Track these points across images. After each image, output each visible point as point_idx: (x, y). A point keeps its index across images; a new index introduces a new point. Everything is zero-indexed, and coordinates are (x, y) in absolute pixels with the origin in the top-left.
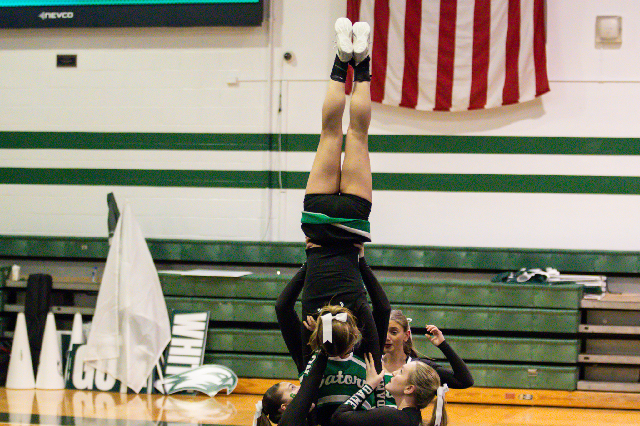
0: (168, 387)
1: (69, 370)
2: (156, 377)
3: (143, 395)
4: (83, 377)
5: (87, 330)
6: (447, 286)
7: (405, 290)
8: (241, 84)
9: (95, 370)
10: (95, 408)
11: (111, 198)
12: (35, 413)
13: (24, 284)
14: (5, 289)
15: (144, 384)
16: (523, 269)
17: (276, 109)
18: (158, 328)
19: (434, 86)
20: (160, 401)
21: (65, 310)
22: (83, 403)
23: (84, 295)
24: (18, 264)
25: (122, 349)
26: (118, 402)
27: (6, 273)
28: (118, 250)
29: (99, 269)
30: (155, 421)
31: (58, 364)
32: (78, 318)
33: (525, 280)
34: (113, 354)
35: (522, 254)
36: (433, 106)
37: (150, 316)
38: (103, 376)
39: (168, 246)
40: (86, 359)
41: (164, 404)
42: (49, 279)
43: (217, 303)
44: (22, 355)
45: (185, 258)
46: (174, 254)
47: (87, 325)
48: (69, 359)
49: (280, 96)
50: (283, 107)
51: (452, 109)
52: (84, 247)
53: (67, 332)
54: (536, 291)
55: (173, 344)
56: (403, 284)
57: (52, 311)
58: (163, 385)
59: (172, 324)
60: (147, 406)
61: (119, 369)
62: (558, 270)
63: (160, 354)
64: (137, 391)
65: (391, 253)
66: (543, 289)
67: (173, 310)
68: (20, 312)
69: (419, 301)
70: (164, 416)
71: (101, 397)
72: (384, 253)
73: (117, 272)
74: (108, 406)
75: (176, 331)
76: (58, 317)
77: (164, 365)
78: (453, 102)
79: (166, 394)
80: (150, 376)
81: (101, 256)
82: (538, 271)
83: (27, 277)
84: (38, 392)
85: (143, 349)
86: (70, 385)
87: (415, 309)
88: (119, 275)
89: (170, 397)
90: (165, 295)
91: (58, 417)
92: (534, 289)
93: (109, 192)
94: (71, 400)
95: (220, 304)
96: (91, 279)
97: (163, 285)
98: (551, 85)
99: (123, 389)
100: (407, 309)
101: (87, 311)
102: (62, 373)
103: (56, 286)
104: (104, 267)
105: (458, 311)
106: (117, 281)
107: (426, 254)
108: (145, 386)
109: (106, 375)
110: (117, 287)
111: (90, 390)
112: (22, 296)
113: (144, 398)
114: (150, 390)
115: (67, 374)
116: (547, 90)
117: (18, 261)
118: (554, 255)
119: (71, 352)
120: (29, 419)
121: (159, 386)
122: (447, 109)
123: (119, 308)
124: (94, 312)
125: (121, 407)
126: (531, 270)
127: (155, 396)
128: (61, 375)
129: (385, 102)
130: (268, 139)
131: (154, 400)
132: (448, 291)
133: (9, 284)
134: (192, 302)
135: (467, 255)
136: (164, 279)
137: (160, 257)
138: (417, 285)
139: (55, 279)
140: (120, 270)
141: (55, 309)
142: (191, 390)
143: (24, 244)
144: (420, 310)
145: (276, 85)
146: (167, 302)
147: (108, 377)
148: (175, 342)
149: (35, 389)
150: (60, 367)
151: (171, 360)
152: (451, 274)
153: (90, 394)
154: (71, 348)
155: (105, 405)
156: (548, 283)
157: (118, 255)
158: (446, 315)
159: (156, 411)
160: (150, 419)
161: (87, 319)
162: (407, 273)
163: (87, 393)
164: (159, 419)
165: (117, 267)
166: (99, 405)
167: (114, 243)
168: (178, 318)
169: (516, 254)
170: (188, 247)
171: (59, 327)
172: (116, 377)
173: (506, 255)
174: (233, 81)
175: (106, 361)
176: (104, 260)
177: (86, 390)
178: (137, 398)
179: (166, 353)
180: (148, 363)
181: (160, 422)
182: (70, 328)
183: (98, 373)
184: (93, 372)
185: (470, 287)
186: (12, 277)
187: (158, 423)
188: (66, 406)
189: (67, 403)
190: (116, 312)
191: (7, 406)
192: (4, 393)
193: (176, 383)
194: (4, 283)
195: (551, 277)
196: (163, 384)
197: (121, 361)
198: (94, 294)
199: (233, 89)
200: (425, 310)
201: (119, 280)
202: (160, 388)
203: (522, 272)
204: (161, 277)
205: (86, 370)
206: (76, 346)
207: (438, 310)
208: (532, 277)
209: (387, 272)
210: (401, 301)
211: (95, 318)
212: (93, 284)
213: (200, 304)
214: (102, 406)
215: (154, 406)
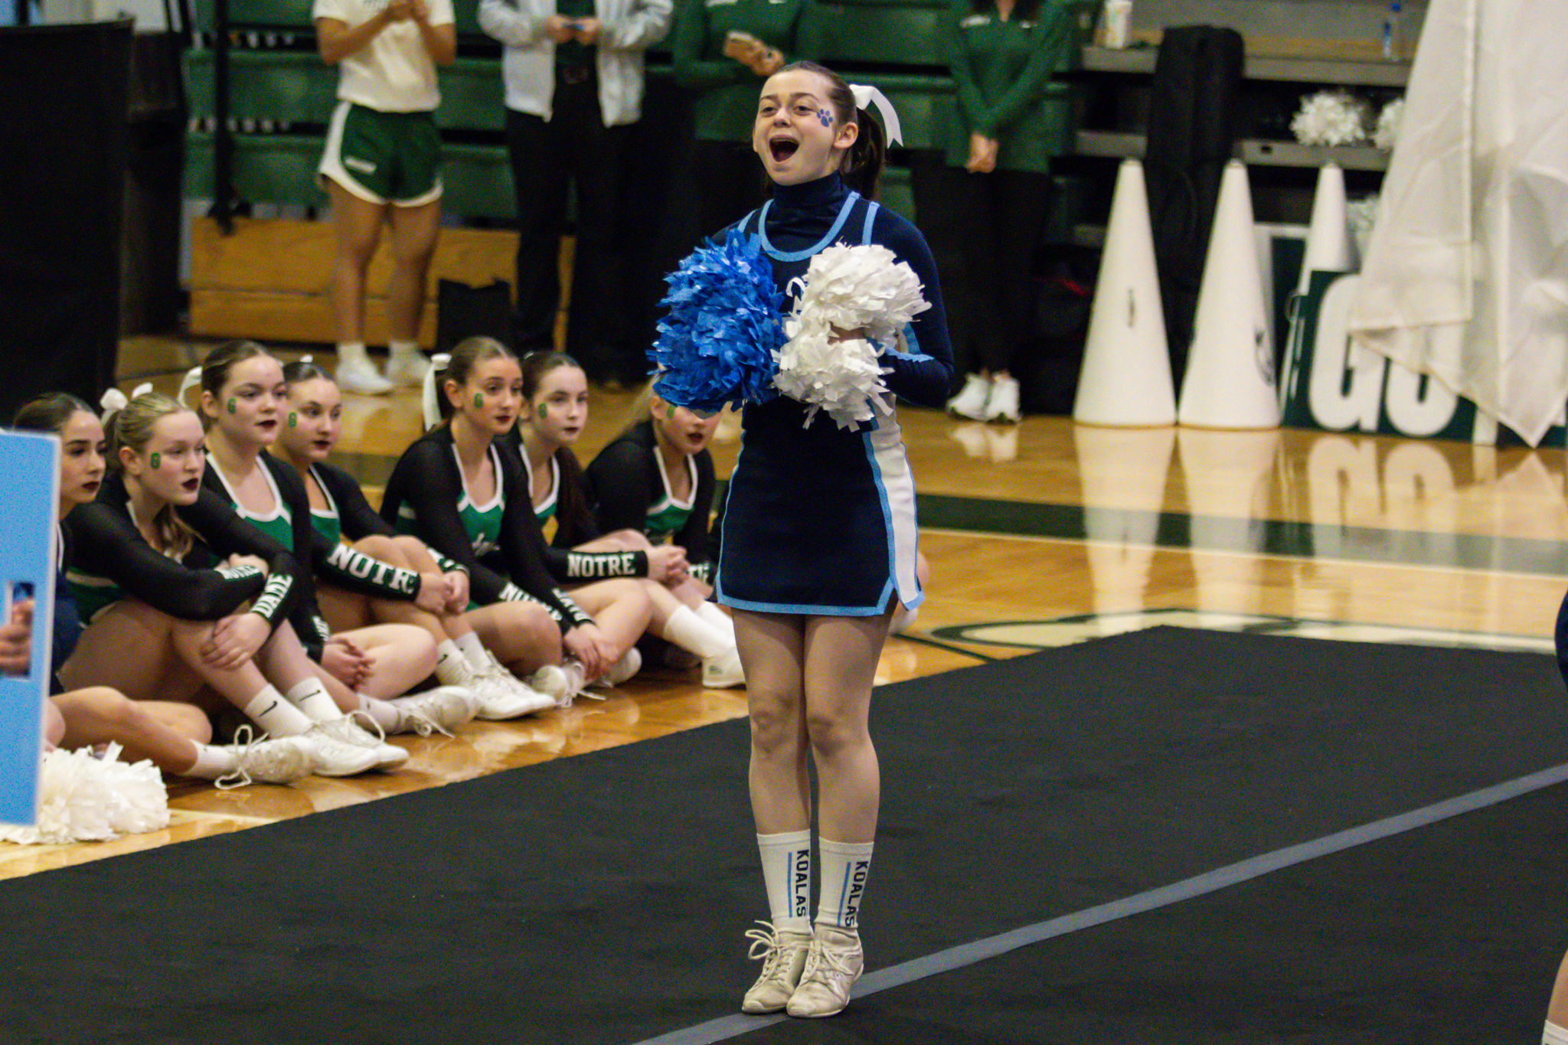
1: (1294, 362)
3: (1552, 452)
4: (1346, 387)
5: (1363, 224)
9: (1388, 362)
10: (1383, 495)
12: (1175, 508)
13: (1145, 62)
14: (1079, 77)
15: (1556, 418)
21: (1287, 154)
22: (1343, 477)
25: (1482, 289)
26: (1464, 476)
27: (1084, 21)
29: (1405, 16)
31: (1259, 339)
32: (1331, 181)
34: (1451, 309)
38: (1414, 383)
40: (1356, 324)
42: (1231, 45)
44: (1132, 309)
47: (1362, 207)
48: (1296, 322)
53: (1291, 231)
57: (1240, 156)
61: (1471, 361)
64: (1533, 438)
68: (1128, 160)
71: (1407, 458)
73: (1470, 24)
74: (1430, 491)
76: (1260, 179)
83: (1155, 37)
84: (1185, 436)
85: (1554, 291)
86: (1298, 416)
88: (1478, 32)
91: (1253, 523)
94: (1301, 467)
96: (1379, 47)
99: (1484, 433)
101: (1363, 161)
102: (1271, 372)
103: (1254, 70)
106: (1469, 54)
109: (1424, 380)
110: (1469, 72)
111: (1368, 434)
112: (1141, 105)
113: (1556, 464)
115: (1289, 377)
119: (1304, 298)
120: (1151, 528)
123: (1473, 149)
125: (1474, 494)
128: (1269, 379)
133: (1095, 59)
139: (1254, 45)
140: (1479, 13)
141: (1251, 150)
147: (1433, 386)
149: (1177, 425)
150: (1266, 349)
153: (1369, 447)
154: (1304, 288)
155: (1419, 483)
161: (1363, 184)
163: (1356, 443)
166: (1399, 487)
171: (1263, 211)
172: (1458, 388)
177: (1354, 431)
178: (1533, 462)
182: (1304, 217)
183: (1396, 371)
184: (1378, 368)
186: (1103, 36)
188: (1284, 486)
189: (1287, 476)
190: (1466, 160)
191: (1076, 484)
192: (1070, 437)
194: (1077, 55)
197: (1475, 333)
205: (1354, 362)
206: (1323, 280)
211: (1390, 184)
212: (1387, 65)
214: (1409, 489)
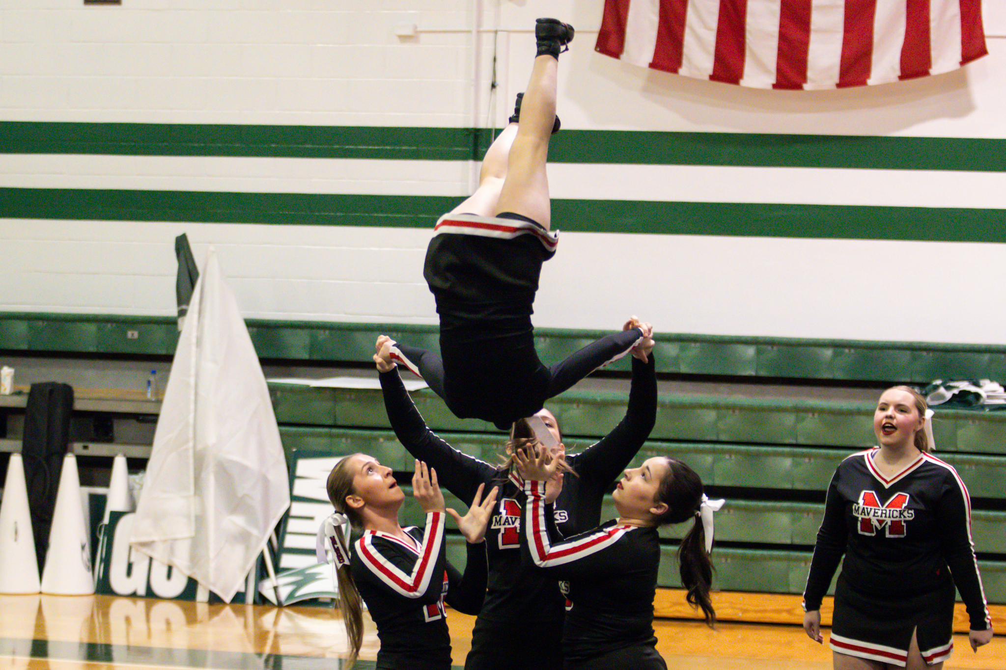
0: (284, 593)
1: (102, 560)
2: (262, 573)
3: (238, 605)
4: (129, 572)
5: (137, 487)
6: (798, 410)
7: (719, 418)
8: (423, 37)
9: (151, 559)
10: (149, 629)
11: (182, 245)
12: (40, 637)
13: (21, 402)
15: (239, 587)
16: (938, 382)
17: (486, 83)
18: (266, 482)
19: (774, 43)
20: (269, 618)
21: (97, 450)
22: (128, 620)
23: (133, 423)
24: (10, 366)
25: (200, 521)
26: (191, 618)
28: (194, 340)
29: (159, 374)
30: (260, 655)
31: (83, 548)
32: (120, 465)
33: (942, 402)
34: (184, 531)
35: (937, 354)
36: (773, 80)
37: (251, 462)
38: (165, 570)
39: (287, 333)
40: (133, 540)
41: (276, 623)
42: (67, 392)
43: (376, 439)
44: (16, 532)
45: (316, 357)
46: (298, 348)
47: (136, 478)
48: (102, 537)
49: (495, 60)
50: (499, 81)
51: (807, 87)
52: (133, 334)
53: (99, 490)
54: (961, 422)
55: (293, 512)
56: (716, 407)
57: (72, 451)
58: (276, 588)
59: (292, 477)
60: (246, 626)
61: (194, 558)
62: (1001, 385)
63: (270, 531)
64: (228, 599)
65: (694, 350)
66: (973, 418)
67: (294, 450)
68: (15, 453)
69: (744, 438)
70: (275, 645)
71: (161, 610)
72: (682, 349)
73: (192, 381)
74: (174, 627)
75: (300, 489)
76: (83, 463)
77: (277, 550)
78: (810, 74)
79: (280, 605)
80: (250, 570)
81: (163, 352)
82: (964, 386)
83: (27, 389)
84: (44, 599)
85: (239, 521)
86: (104, 588)
87: (738, 452)
88: (196, 386)
89: (287, 610)
90: (280, 424)
91: (81, 644)
92: (957, 417)
93: (180, 234)
94: (106, 614)
95: (381, 440)
96: (145, 394)
97: (275, 405)
98: (989, 44)
99: (202, 596)
100: (724, 452)
101: (137, 452)
102: (90, 565)
103: (79, 405)
104: (169, 370)
105: (817, 456)
106: (192, 397)
107: (759, 353)
108: (242, 590)
109: (170, 569)
110: (192, 407)
111: (141, 597)
112: (19, 424)
113: (240, 613)
114: (250, 598)
115: (99, 567)
116: (982, 52)
117: (11, 360)
118: (994, 356)
119: (106, 526)
120: (28, 647)
121: (267, 590)
122: (798, 86)
123: (194, 446)
124: (150, 453)
125: (197, 628)
126: (952, 384)
127: (260, 608)
128: (89, 568)
129: (683, 71)
130: (471, 138)
131: (259, 615)
132: (798, 420)
134: (331, 436)
135: (835, 355)
136: (279, 394)
137: (271, 354)
138: (742, 408)
139: (79, 392)
140: (197, 375)
141: (78, 447)
142: (326, 598)
143: (22, 327)
144: (748, 454)
145: (487, 39)
146: (282, 435)
147: (175, 572)
148: (298, 509)
149: (41, 593)
150: (87, 553)
151: (290, 542)
152: (806, 389)
153: (141, 604)
154: (106, 520)
155: (168, 623)
156: (983, 407)
157: (194, 348)
158: (795, 465)
159: (261, 636)
160: (251, 649)
161: (137, 465)
162: (723, 387)
163: (135, 603)
164: (267, 650)
165: (193, 372)
166: (158, 625)
167: (188, 327)
168: (304, 466)
169: (925, 353)
170: (322, 335)
171: (85, 480)
172: (188, 573)
173: (908, 354)
174: (409, 32)
175: (171, 544)
176: (169, 359)
177: (134, 595)
178: (228, 611)
179: (280, 529)
180: (247, 548)
181: (269, 656)
182: (106, 483)
183: (155, 564)
184: (147, 562)
185: (840, 413)
187: (264, 657)
188: (97, 625)
189: (99, 619)
190: (191, 453)
193: (299, 585)
195: (989, 397)
196: (275, 585)
197: (197, 543)
198: (151, 419)
199: (408, 46)
200: (758, 455)
201: (196, 394)
202: (269, 594)
203: (936, 387)
204: (273, 390)
205: (132, 559)
206: (116, 516)
207: (783, 455)
208: (954, 395)
209: (688, 385)
210: (714, 438)
211: (150, 465)
212: (148, 401)
213: (344, 440)
214: (163, 626)
215: (257, 625)
